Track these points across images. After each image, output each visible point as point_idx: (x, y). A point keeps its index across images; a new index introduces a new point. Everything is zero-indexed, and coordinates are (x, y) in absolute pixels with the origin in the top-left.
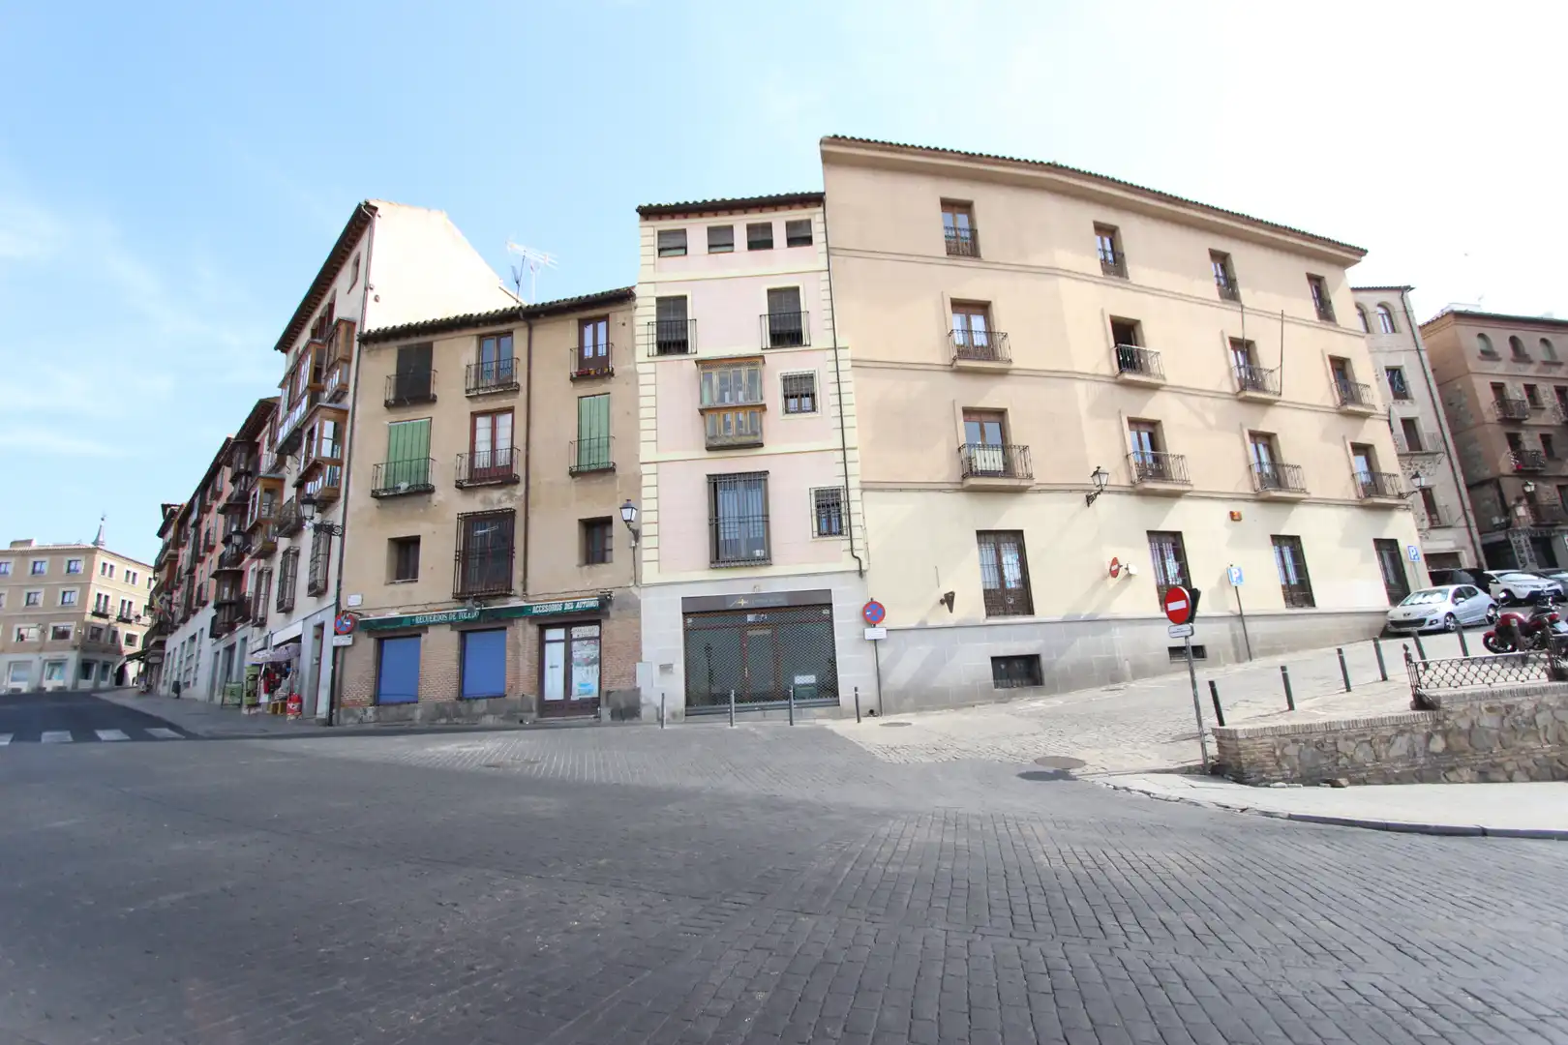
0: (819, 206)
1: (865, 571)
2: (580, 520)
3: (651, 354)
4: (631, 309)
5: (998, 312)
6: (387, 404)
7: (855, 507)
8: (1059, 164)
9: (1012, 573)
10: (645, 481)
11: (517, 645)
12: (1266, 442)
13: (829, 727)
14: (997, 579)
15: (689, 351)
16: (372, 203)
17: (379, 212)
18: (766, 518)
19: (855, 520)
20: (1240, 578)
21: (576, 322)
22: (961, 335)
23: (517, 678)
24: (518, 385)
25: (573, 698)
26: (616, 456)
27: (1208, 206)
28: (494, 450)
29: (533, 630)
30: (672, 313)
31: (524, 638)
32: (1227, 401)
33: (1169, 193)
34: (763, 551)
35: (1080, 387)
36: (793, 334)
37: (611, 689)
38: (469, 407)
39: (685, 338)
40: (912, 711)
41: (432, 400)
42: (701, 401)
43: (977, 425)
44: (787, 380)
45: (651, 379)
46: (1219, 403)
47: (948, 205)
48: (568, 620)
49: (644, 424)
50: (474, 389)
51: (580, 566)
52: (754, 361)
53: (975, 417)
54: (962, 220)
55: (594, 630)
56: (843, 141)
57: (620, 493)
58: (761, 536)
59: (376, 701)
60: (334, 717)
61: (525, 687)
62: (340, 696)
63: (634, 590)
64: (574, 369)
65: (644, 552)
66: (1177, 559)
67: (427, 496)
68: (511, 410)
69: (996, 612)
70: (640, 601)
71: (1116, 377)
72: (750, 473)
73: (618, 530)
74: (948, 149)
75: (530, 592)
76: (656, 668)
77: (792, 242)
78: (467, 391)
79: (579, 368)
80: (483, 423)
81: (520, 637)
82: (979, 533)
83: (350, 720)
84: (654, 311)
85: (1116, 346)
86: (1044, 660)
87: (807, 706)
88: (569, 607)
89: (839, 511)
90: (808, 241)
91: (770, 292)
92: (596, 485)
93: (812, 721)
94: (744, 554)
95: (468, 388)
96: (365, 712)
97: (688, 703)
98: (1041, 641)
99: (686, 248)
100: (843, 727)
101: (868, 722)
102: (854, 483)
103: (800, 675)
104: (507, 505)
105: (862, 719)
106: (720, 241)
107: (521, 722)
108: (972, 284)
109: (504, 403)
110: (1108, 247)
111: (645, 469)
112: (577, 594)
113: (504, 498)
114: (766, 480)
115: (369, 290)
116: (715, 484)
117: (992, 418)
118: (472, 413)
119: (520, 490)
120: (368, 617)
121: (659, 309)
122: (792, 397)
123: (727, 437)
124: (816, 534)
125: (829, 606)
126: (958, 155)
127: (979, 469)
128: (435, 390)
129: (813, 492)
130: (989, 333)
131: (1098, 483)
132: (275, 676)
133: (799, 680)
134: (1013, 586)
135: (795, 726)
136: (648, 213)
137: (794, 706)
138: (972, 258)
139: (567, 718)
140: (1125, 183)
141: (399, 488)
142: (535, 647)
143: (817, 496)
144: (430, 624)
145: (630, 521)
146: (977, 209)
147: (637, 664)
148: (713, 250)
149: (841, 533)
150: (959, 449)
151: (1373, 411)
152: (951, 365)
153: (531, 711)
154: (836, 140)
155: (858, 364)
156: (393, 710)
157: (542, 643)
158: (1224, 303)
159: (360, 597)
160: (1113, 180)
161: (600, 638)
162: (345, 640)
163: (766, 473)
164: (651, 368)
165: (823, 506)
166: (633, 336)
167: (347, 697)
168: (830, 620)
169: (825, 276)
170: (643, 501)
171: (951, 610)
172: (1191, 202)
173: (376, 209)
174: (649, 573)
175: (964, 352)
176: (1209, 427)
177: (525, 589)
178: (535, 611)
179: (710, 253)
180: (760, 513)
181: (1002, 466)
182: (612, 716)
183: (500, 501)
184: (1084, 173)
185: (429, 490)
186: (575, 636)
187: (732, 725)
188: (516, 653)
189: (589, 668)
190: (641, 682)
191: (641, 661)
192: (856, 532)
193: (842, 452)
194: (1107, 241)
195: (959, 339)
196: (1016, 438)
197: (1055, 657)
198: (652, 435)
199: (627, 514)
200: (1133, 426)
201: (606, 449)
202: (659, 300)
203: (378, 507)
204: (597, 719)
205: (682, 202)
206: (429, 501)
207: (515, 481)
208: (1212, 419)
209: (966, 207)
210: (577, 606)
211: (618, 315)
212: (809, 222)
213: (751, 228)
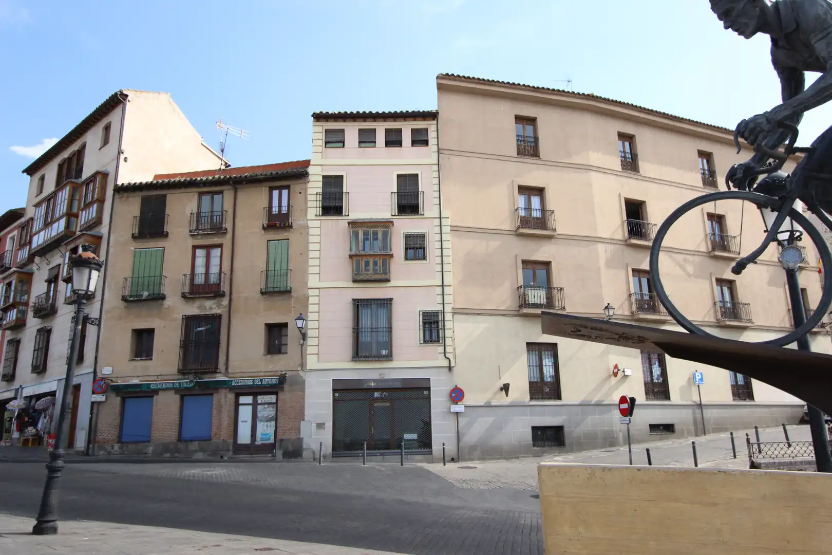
0: (434, 120)
1: (453, 367)
2: (265, 324)
3: (318, 214)
4: (306, 183)
5: (549, 195)
6: (134, 237)
7: (448, 325)
8: (595, 95)
9: (548, 371)
10: (311, 300)
11: (220, 407)
12: (729, 286)
13: (425, 468)
14: (538, 376)
15: (343, 215)
16: (125, 92)
17: (129, 98)
18: (390, 329)
19: (448, 333)
20: (701, 379)
21: (268, 188)
22: (523, 211)
23: (219, 428)
24: (226, 229)
25: (256, 443)
26: (292, 283)
27: (697, 122)
28: (207, 274)
29: (231, 396)
30: (332, 187)
31: (226, 401)
32: (702, 257)
33: (670, 114)
34: (387, 351)
35: (601, 247)
36: (413, 206)
37: (284, 438)
38: (191, 242)
39: (340, 204)
40: (479, 459)
41: (165, 235)
42: (351, 250)
43: (531, 271)
44: (408, 237)
45: (317, 231)
46: (696, 258)
47: (519, 119)
48: (255, 391)
49: (311, 262)
50: (196, 230)
51: (265, 355)
52: (387, 224)
53: (530, 266)
54: (529, 129)
55: (272, 399)
56: (452, 77)
57: (293, 307)
58: (387, 340)
59: (120, 441)
60: (90, 450)
61: (225, 434)
62: (95, 435)
63: (301, 373)
64: (265, 222)
65: (308, 348)
66: (660, 366)
67: (160, 301)
68: (220, 246)
69: (536, 397)
70: (304, 381)
71: (626, 241)
72: (380, 299)
73: (292, 332)
74: (521, 84)
75: (230, 370)
76: (314, 425)
77: (414, 143)
78: (191, 231)
79: (268, 221)
80: (200, 253)
81: (223, 401)
82: (528, 344)
83: (101, 452)
84: (320, 184)
85: (627, 220)
86: (566, 429)
87: (412, 454)
88: (257, 382)
89: (438, 327)
90: (426, 143)
91: (399, 176)
92: (278, 301)
93: (415, 464)
94: (374, 353)
95: (191, 229)
96: (113, 448)
97: (334, 449)
98: (564, 417)
99: (344, 143)
100: (436, 468)
101: (450, 466)
102: (448, 308)
103: (408, 433)
104: (216, 311)
105: (447, 463)
106: (367, 138)
107: (222, 457)
108: (533, 176)
109: (216, 240)
110: (628, 150)
111: (311, 292)
112: (262, 374)
113: (214, 306)
114: (391, 304)
115: (121, 155)
116: (358, 305)
117: (541, 267)
118: (193, 246)
119: (225, 302)
120: (117, 382)
121: (324, 184)
122: (410, 249)
123: (368, 274)
124: (422, 342)
125: (429, 389)
126: (528, 88)
127: (530, 302)
128: (167, 228)
129: (421, 313)
130: (543, 210)
131: (607, 315)
132: (24, 419)
133: (407, 436)
134: (549, 380)
135: (404, 466)
136: (319, 117)
137: (404, 453)
138: (535, 158)
139: (253, 456)
140: (640, 107)
141: (142, 295)
142: (233, 408)
143: (424, 316)
144: (160, 389)
145: (302, 328)
146: (540, 123)
147: (302, 422)
148: (363, 145)
149: (438, 341)
150: (518, 288)
151: (807, 266)
152: (516, 231)
153: (228, 450)
154: (447, 76)
155: (455, 229)
156: (131, 447)
157: (237, 405)
158: (706, 188)
159: (111, 369)
160: (632, 105)
161: (276, 403)
162: (100, 398)
163: (391, 299)
164: (317, 224)
165: (428, 323)
166: (306, 201)
167: (100, 437)
168: (428, 398)
169: (436, 168)
170: (309, 314)
171: (507, 395)
172: (686, 120)
173: (127, 96)
174: (312, 362)
175: (526, 222)
176: (689, 275)
177: (227, 369)
178: (233, 384)
179: (359, 147)
180: (387, 327)
181: (545, 300)
182: (284, 457)
183: (211, 308)
184: (612, 101)
185: (163, 298)
186: (259, 402)
187: (364, 464)
188: (220, 412)
189: (269, 423)
190: (303, 434)
191: (304, 420)
192: (448, 341)
193: (442, 288)
194: (627, 144)
195: (522, 213)
196: (556, 282)
197: (573, 429)
198: (316, 270)
199: (300, 323)
200: (636, 274)
201: (285, 277)
202: (324, 177)
203: (125, 307)
204: (272, 458)
205: (342, 112)
206: (162, 305)
207: (223, 295)
208: (690, 269)
209: (532, 121)
210: (263, 383)
211: (296, 186)
212: (426, 130)
213: (388, 131)
